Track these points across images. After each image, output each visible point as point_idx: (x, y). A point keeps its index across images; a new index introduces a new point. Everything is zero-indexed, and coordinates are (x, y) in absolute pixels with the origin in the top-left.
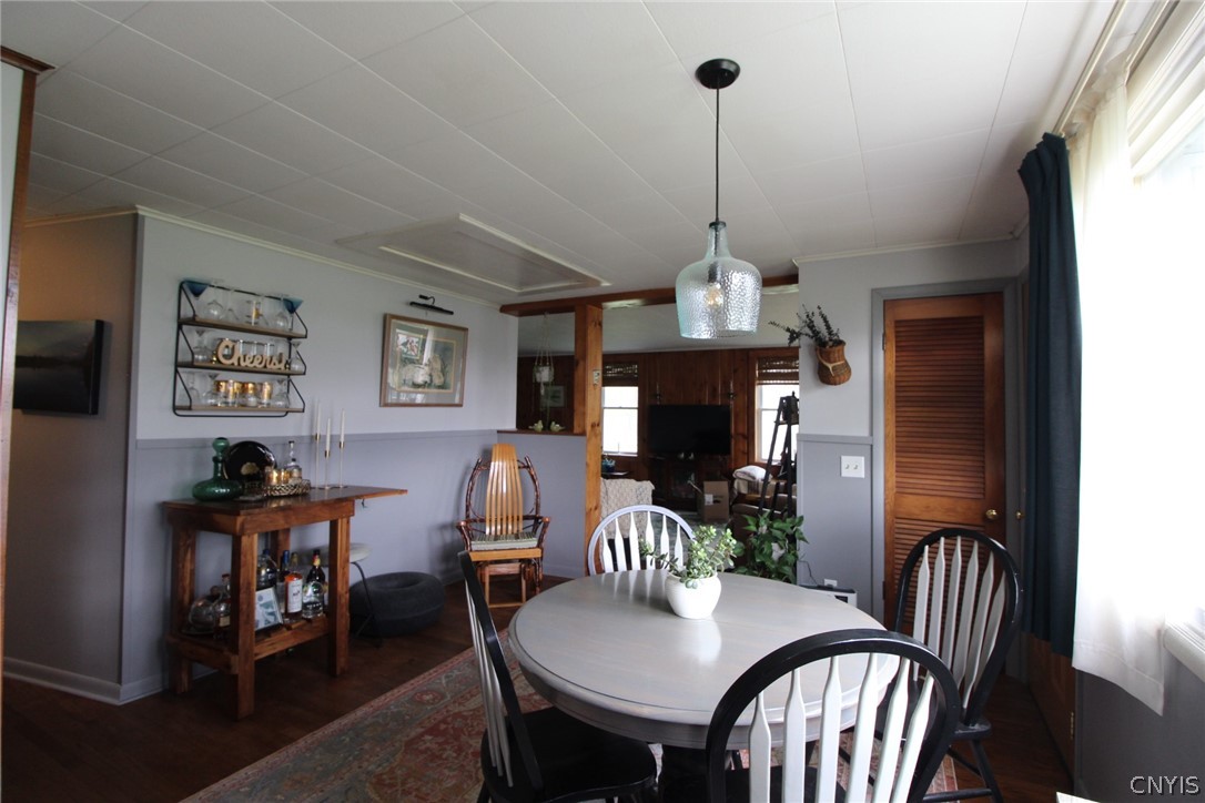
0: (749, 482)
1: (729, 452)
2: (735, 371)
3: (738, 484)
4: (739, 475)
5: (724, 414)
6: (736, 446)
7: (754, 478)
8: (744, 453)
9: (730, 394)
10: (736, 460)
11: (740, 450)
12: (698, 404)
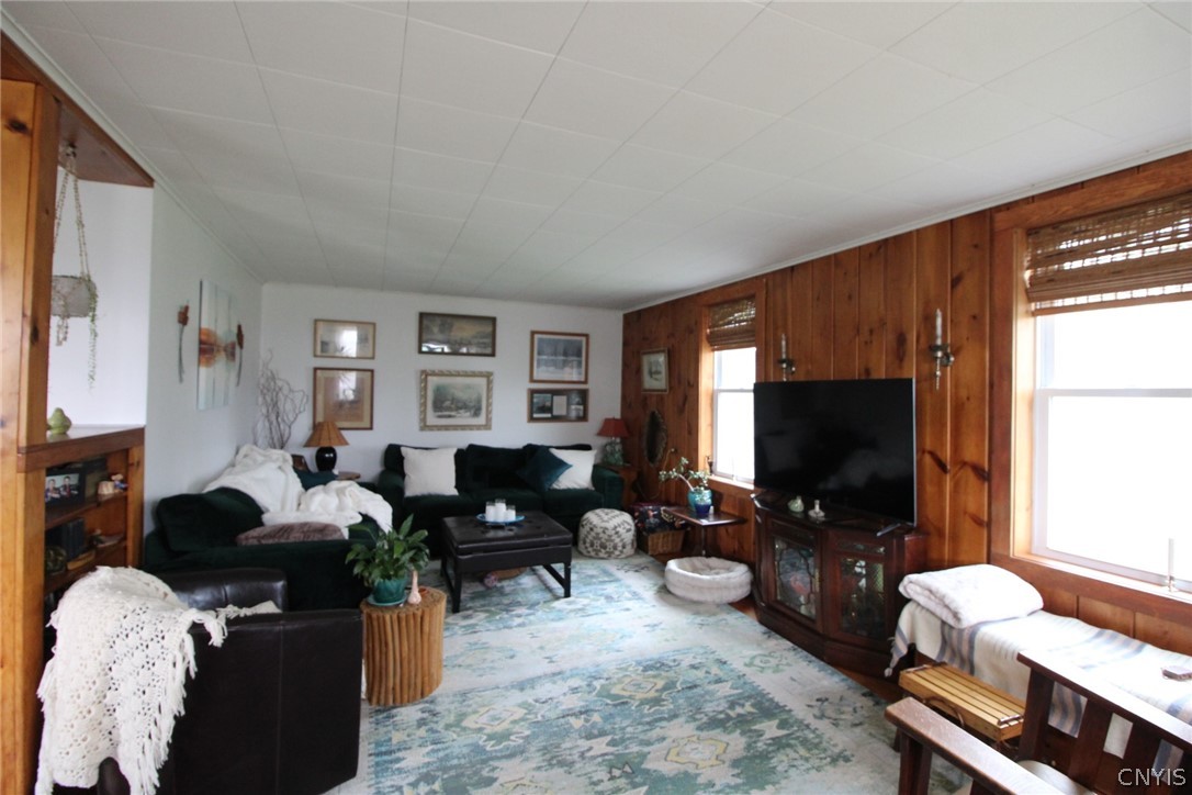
0: (944, 623)
2: (956, 282)
3: (913, 620)
4: (918, 593)
6: (960, 496)
9: (934, 348)
10: (955, 538)
11: (965, 513)
12: (863, 378)
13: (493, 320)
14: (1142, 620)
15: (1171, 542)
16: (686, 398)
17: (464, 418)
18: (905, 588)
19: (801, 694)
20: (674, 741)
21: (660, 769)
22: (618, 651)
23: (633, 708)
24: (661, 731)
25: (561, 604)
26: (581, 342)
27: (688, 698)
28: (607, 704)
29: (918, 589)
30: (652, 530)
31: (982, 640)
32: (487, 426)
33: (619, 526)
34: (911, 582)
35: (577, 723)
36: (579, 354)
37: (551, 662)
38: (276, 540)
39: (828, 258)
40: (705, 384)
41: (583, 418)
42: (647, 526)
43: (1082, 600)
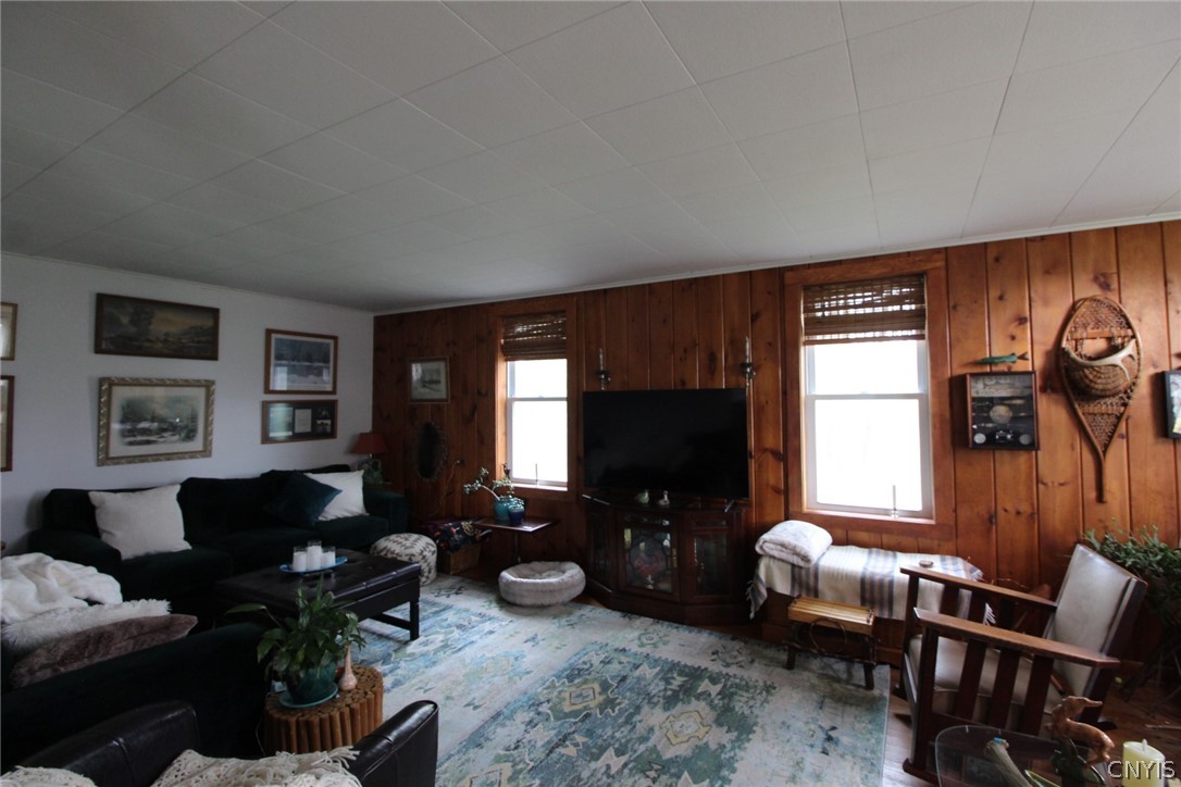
0: (793, 565)
1: (745, 492)
2: (755, 317)
3: (768, 569)
4: (769, 548)
5: (732, 407)
6: (762, 474)
7: (806, 559)
8: (777, 491)
9: (744, 365)
10: (760, 505)
11: (767, 485)
12: (679, 388)
13: (214, 313)
14: (886, 539)
15: (894, 487)
16: (475, 408)
17: (171, 444)
18: (761, 548)
19: (698, 654)
20: (661, 728)
21: (678, 753)
22: (528, 673)
23: (599, 716)
24: (642, 724)
25: (413, 647)
26: (328, 345)
27: (631, 690)
28: (575, 723)
29: (772, 546)
30: (456, 548)
31: (824, 572)
32: (206, 452)
33: (425, 549)
34: (765, 542)
35: (570, 751)
36: (326, 361)
37: (476, 708)
38: (86, 662)
39: (643, 286)
40: (501, 393)
41: (332, 434)
42: (452, 544)
43: (849, 533)
